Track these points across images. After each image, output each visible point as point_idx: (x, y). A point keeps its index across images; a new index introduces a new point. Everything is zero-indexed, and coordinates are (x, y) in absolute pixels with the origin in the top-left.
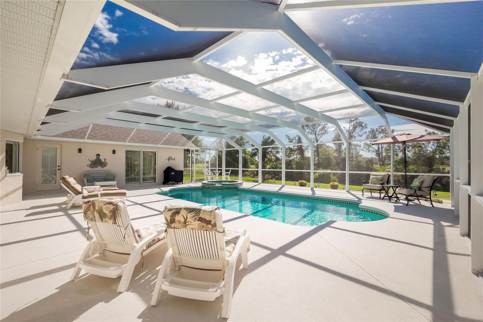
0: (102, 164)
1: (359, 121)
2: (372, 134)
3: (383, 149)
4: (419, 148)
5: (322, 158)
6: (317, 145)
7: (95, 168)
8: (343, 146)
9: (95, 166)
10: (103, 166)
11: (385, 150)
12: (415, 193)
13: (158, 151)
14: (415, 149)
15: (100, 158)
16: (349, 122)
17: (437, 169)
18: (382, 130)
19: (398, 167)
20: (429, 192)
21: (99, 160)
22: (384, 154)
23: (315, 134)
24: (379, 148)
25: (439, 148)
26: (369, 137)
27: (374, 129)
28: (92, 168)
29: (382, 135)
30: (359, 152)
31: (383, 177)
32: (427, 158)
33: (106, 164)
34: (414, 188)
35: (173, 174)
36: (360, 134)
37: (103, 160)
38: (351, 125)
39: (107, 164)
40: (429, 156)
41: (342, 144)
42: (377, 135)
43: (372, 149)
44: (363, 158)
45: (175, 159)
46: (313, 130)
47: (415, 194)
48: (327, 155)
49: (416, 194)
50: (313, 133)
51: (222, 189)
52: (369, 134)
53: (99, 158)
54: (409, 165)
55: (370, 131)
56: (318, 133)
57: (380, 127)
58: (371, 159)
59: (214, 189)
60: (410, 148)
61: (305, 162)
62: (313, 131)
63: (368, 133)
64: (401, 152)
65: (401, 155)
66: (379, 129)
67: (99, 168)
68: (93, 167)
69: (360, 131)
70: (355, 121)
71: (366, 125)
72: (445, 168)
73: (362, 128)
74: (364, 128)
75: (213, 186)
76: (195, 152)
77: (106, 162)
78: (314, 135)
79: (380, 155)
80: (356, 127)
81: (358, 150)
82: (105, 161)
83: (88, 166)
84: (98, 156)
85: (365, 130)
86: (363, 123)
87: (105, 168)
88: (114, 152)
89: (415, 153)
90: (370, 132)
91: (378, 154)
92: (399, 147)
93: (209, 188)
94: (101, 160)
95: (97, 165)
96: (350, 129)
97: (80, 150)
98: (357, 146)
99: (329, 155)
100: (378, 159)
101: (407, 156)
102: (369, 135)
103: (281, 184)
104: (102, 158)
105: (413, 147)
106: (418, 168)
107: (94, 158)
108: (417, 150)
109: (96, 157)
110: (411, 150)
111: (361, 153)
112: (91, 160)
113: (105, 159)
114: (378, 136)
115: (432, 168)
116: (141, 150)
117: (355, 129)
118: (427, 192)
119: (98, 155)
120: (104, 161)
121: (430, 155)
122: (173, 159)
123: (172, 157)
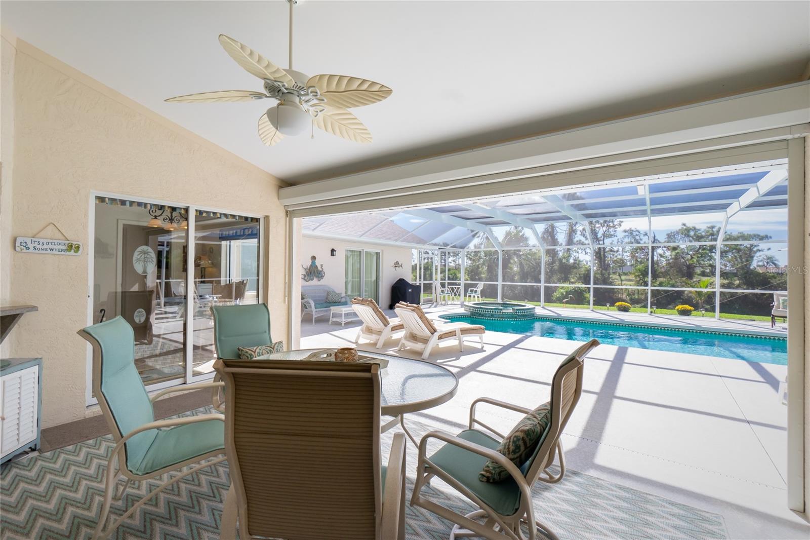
13: (382, 251)
35: (410, 292)
51: (516, 318)
59: (503, 318)
75: (500, 312)
76: (424, 253)
82: (322, 269)
88: (333, 252)
93: (492, 315)
109: (311, 261)
116: (363, 250)
122: (400, 266)
123: (399, 262)
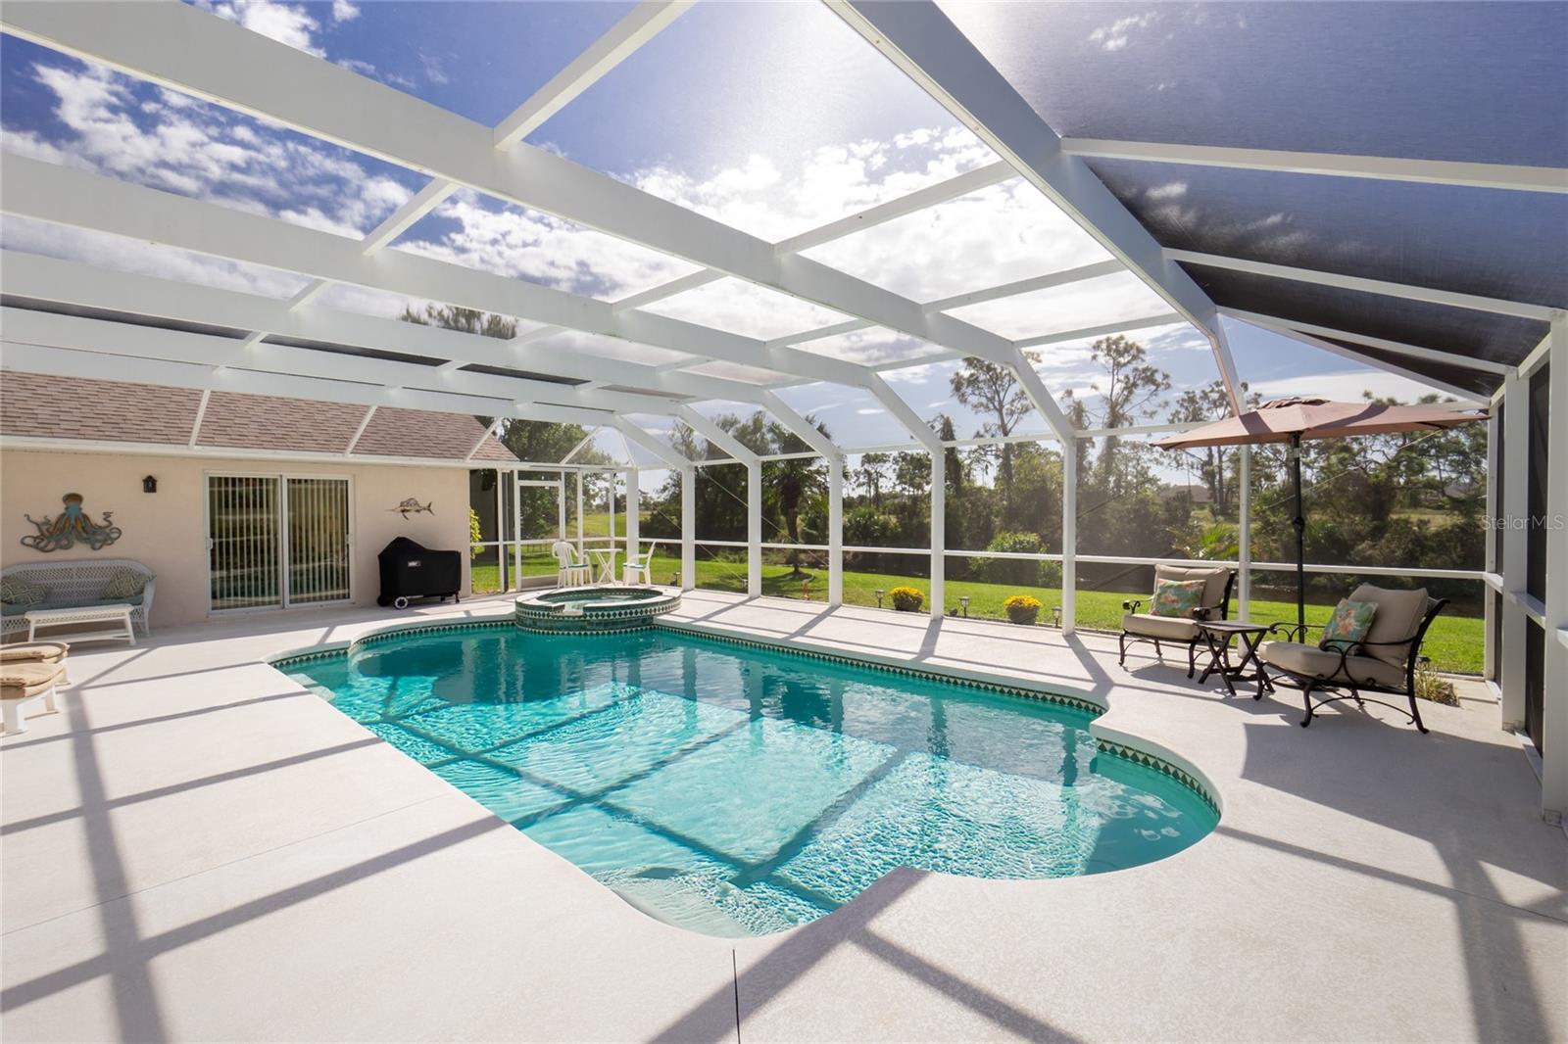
0: (94, 533)
1: (1144, 365)
2: (1187, 409)
3: (1225, 458)
4: (1341, 455)
5: (1021, 491)
6: (1007, 445)
7: (59, 551)
8: (1090, 450)
9: (57, 542)
10: (99, 541)
11: (1230, 460)
12: (1342, 672)
13: (354, 476)
14: (1328, 458)
15: (84, 511)
16: (1111, 370)
17: (1402, 525)
18: (1223, 396)
19: (1272, 519)
20: (1406, 666)
21: (76, 519)
22: (1228, 474)
23: (1000, 411)
24: (1211, 456)
25: (1408, 453)
26: (1180, 420)
27: (1193, 392)
28: (43, 550)
29: (1221, 411)
30: (1148, 468)
31: (1205, 585)
32: (1369, 486)
33: (115, 535)
34: (1338, 644)
35: (412, 567)
36: (1149, 409)
37: (97, 519)
38: (1118, 380)
39: (120, 532)
40: (1375, 480)
41: (1087, 445)
42: (1205, 413)
43: (1190, 460)
44: (1159, 488)
45: (431, 508)
46: (994, 398)
47: (1342, 676)
48: (1038, 482)
49: (1348, 675)
50: (991, 406)
51: (583, 628)
52: (1179, 409)
53: (81, 509)
54: (1309, 510)
55: (1183, 400)
56: (1008, 406)
57: (1214, 386)
58: (1186, 490)
59: (553, 629)
60: (1313, 455)
61: (963, 505)
62: (991, 400)
63: (1176, 407)
64: (1281, 466)
65: (1281, 476)
66: (1212, 391)
67: (80, 551)
68: (50, 547)
69: (1147, 399)
70: (1131, 367)
71: (1166, 377)
72: (1429, 521)
73: (1153, 387)
74: (1163, 387)
76: (520, 478)
77: (116, 525)
78: (996, 414)
79: (1214, 477)
80: (1135, 385)
81: (1145, 462)
82: (110, 522)
83: (23, 543)
84: (72, 504)
85: (1163, 395)
86: (1156, 371)
87: (107, 551)
88: (150, 484)
89: (1326, 470)
90: (1181, 404)
91: (1209, 475)
92: (1276, 452)
93: (535, 622)
94: (85, 517)
95: (67, 538)
96: (1114, 393)
98: (1143, 450)
99: (1044, 481)
100: (1209, 489)
101: (1302, 479)
102: (1178, 412)
103: (827, 600)
104: (93, 510)
105: (1323, 450)
106: (1338, 520)
107: (55, 509)
108: (1334, 459)
109: (64, 506)
110: (1315, 460)
111: (1154, 471)
112: (39, 519)
113: (107, 515)
114: (1208, 414)
115: (1383, 520)
116: (281, 476)
117: (1131, 392)
118: (1396, 663)
119: (74, 499)
120: (103, 523)
121: (1377, 477)
122: (425, 509)
123: (418, 500)
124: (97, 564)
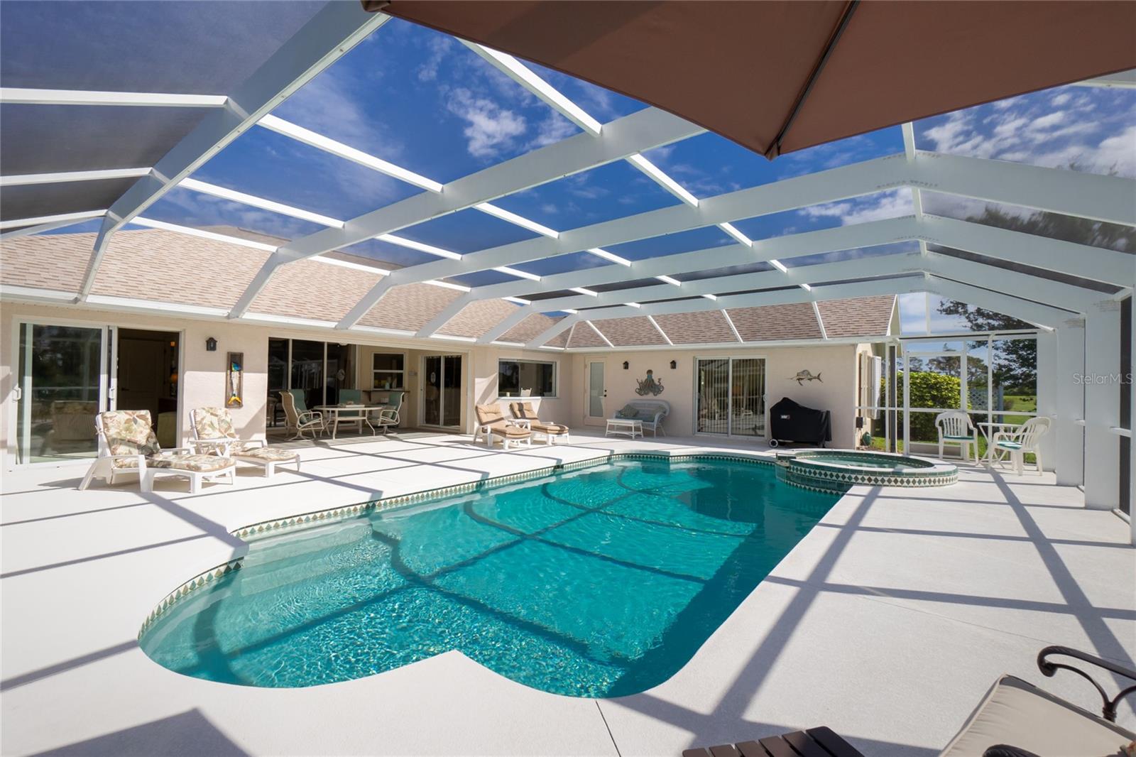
0: (656, 388)
7: (645, 396)
9: (645, 391)
10: (657, 392)
13: (770, 356)
21: (650, 381)
28: (640, 394)
33: (662, 389)
35: (783, 419)
37: (656, 382)
45: (821, 377)
53: (652, 377)
67: (651, 396)
68: (643, 393)
77: (662, 384)
82: (660, 383)
83: (635, 391)
84: (649, 374)
87: (660, 397)
88: (673, 364)
94: (653, 380)
95: (647, 390)
97: (626, 365)
104: (655, 377)
107: (645, 377)
109: (647, 375)
112: (640, 381)
113: (660, 379)
116: (729, 357)
119: (650, 372)
120: (658, 384)
122: (815, 378)
123: (810, 371)
124: (654, 402)
